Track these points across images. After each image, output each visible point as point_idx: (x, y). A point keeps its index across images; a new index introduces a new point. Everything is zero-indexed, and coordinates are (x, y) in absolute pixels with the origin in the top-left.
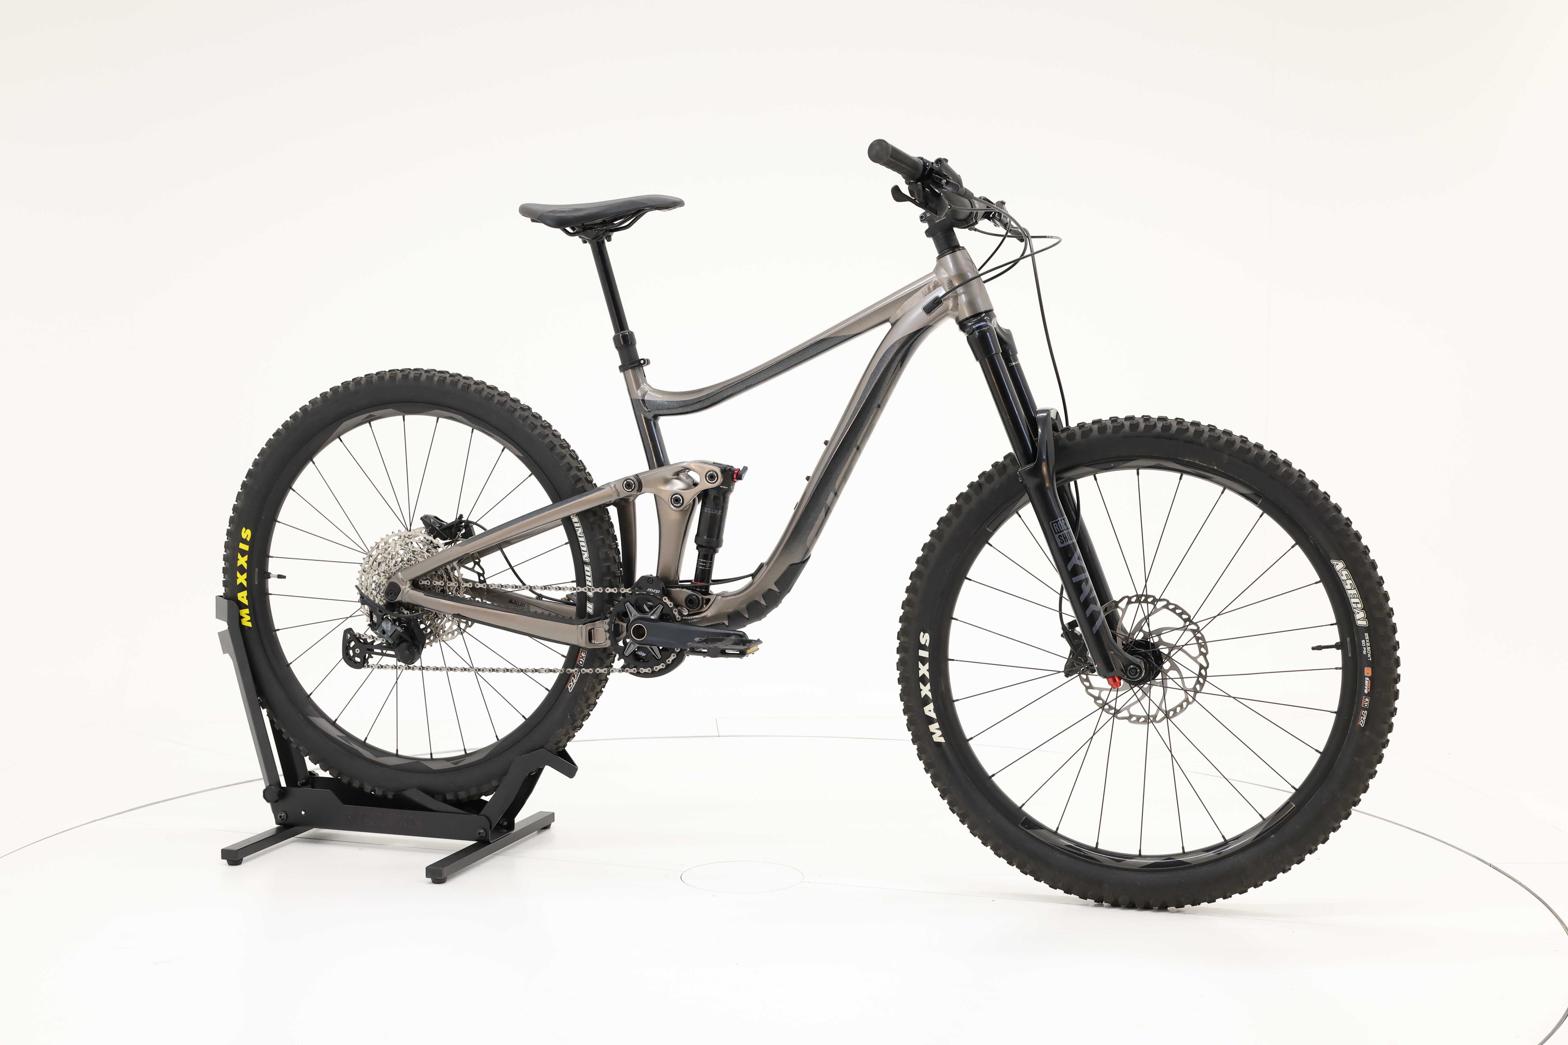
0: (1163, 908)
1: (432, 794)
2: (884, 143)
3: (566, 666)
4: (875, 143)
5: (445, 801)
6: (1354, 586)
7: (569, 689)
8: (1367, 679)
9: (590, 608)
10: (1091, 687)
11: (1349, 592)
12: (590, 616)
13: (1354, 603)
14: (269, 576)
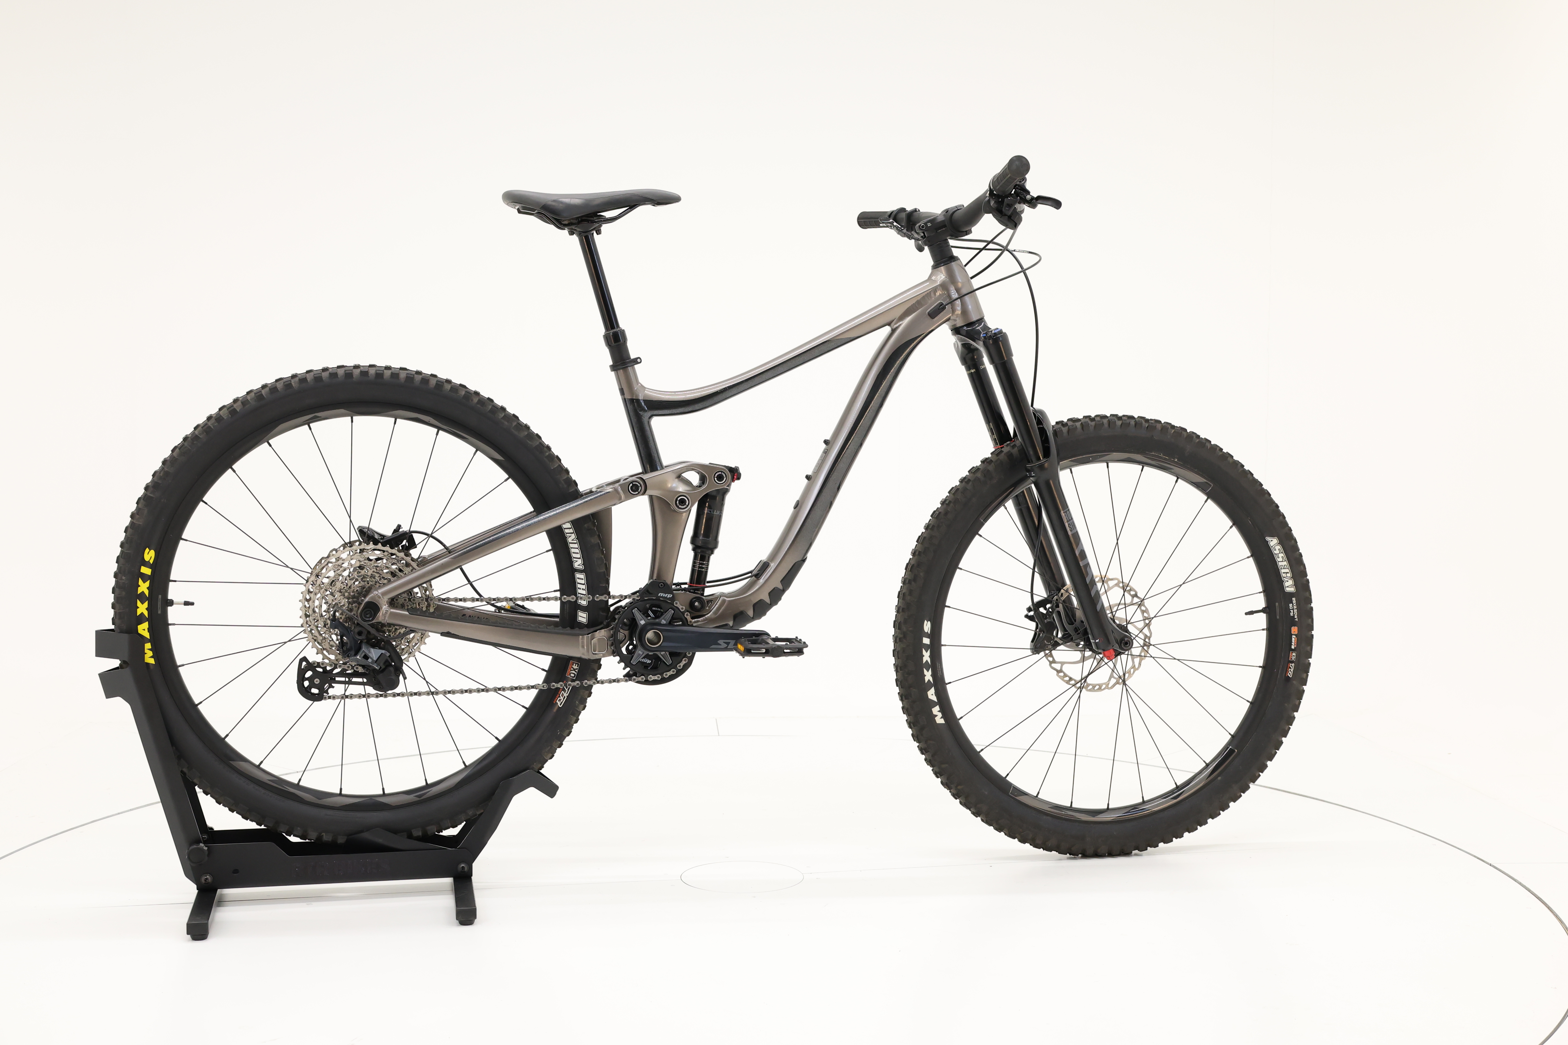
0: (1128, 853)
1: (395, 832)
3: (547, 680)
5: (410, 836)
6: (1285, 558)
7: (559, 704)
8: (1293, 636)
9: (582, 617)
10: (1054, 662)
11: (1280, 564)
12: (581, 625)
13: (1284, 573)
14: (171, 603)
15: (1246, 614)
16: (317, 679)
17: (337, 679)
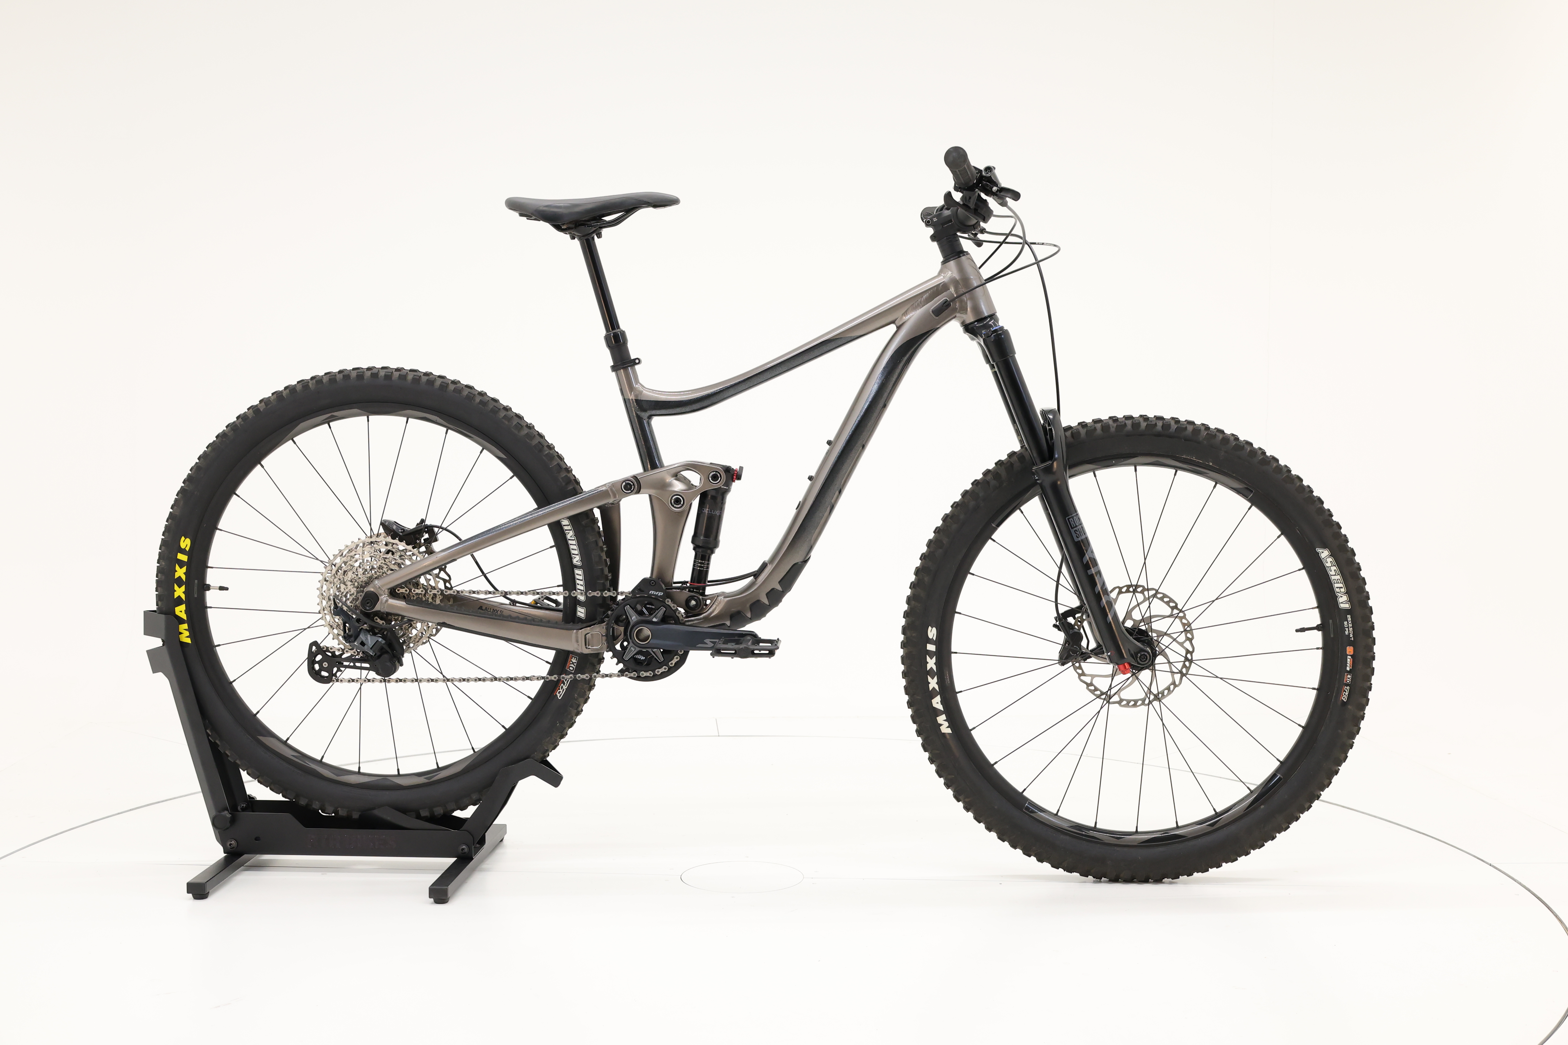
0: (1158, 880)
1: (404, 810)
2: (961, 151)
4: (951, 149)
5: (419, 817)
6: (1338, 571)
7: (558, 696)
8: (1348, 657)
9: (581, 612)
10: (1083, 674)
11: (1333, 577)
12: (580, 620)
13: (1337, 588)
14: (208, 588)
15: (1297, 631)
16: (325, 663)
17: (346, 663)
